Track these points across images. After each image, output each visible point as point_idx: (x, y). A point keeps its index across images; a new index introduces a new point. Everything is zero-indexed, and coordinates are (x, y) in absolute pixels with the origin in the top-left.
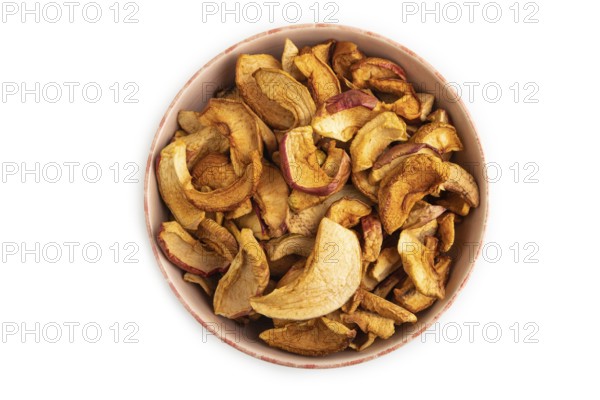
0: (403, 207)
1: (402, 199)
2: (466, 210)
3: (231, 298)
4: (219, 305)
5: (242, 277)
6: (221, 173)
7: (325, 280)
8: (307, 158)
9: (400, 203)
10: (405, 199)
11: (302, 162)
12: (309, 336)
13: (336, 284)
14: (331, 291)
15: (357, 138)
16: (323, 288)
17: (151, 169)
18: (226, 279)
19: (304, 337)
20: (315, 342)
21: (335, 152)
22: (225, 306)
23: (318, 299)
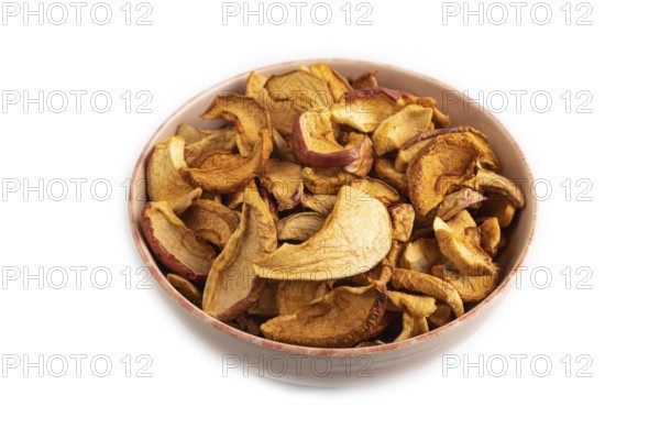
0: (436, 188)
1: (435, 179)
2: (510, 211)
3: (225, 289)
4: (209, 301)
5: (243, 254)
6: (223, 160)
7: (347, 239)
8: (324, 135)
9: (434, 184)
10: (438, 180)
11: (318, 139)
12: (326, 322)
13: (360, 244)
14: (354, 253)
15: (380, 128)
16: (344, 248)
17: (141, 166)
18: (223, 258)
19: (319, 325)
20: (334, 327)
21: (355, 140)
22: (217, 303)
23: (338, 262)
